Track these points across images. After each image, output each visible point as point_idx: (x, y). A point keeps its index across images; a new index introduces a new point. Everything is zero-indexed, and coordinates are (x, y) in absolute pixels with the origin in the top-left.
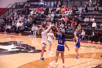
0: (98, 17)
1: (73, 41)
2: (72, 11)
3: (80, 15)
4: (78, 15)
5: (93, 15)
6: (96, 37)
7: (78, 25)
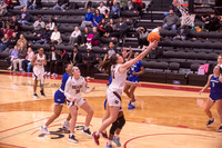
0: (64, 18)
1: (8, 73)
2: (5, 5)
3: (23, 16)
4: (20, 14)
5: (53, 14)
6: (60, 64)
7: (18, 37)
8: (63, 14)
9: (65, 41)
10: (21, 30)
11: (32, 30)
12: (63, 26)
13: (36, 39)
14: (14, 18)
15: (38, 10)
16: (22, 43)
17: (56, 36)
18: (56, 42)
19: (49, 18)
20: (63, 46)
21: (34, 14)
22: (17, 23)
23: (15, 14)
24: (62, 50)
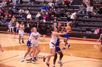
0: (33, 8)
1: (7, 33)
3: (14, 7)
4: (13, 6)
5: (28, 7)
7: (12, 17)
8: (32, 7)
9: (33, 18)
10: (13, 13)
11: (18, 14)
12: (33, 12)
13: (20, 18)
14: (10, 8)
15: (21, 5)
16: (13, 19)
17: (29, 16)
18: (29, 19)
19: (26, 8)
20: (32, 21)
21: (19, 6)
22: (11, 11)
23: (10, 6)
24: (32, 23)
